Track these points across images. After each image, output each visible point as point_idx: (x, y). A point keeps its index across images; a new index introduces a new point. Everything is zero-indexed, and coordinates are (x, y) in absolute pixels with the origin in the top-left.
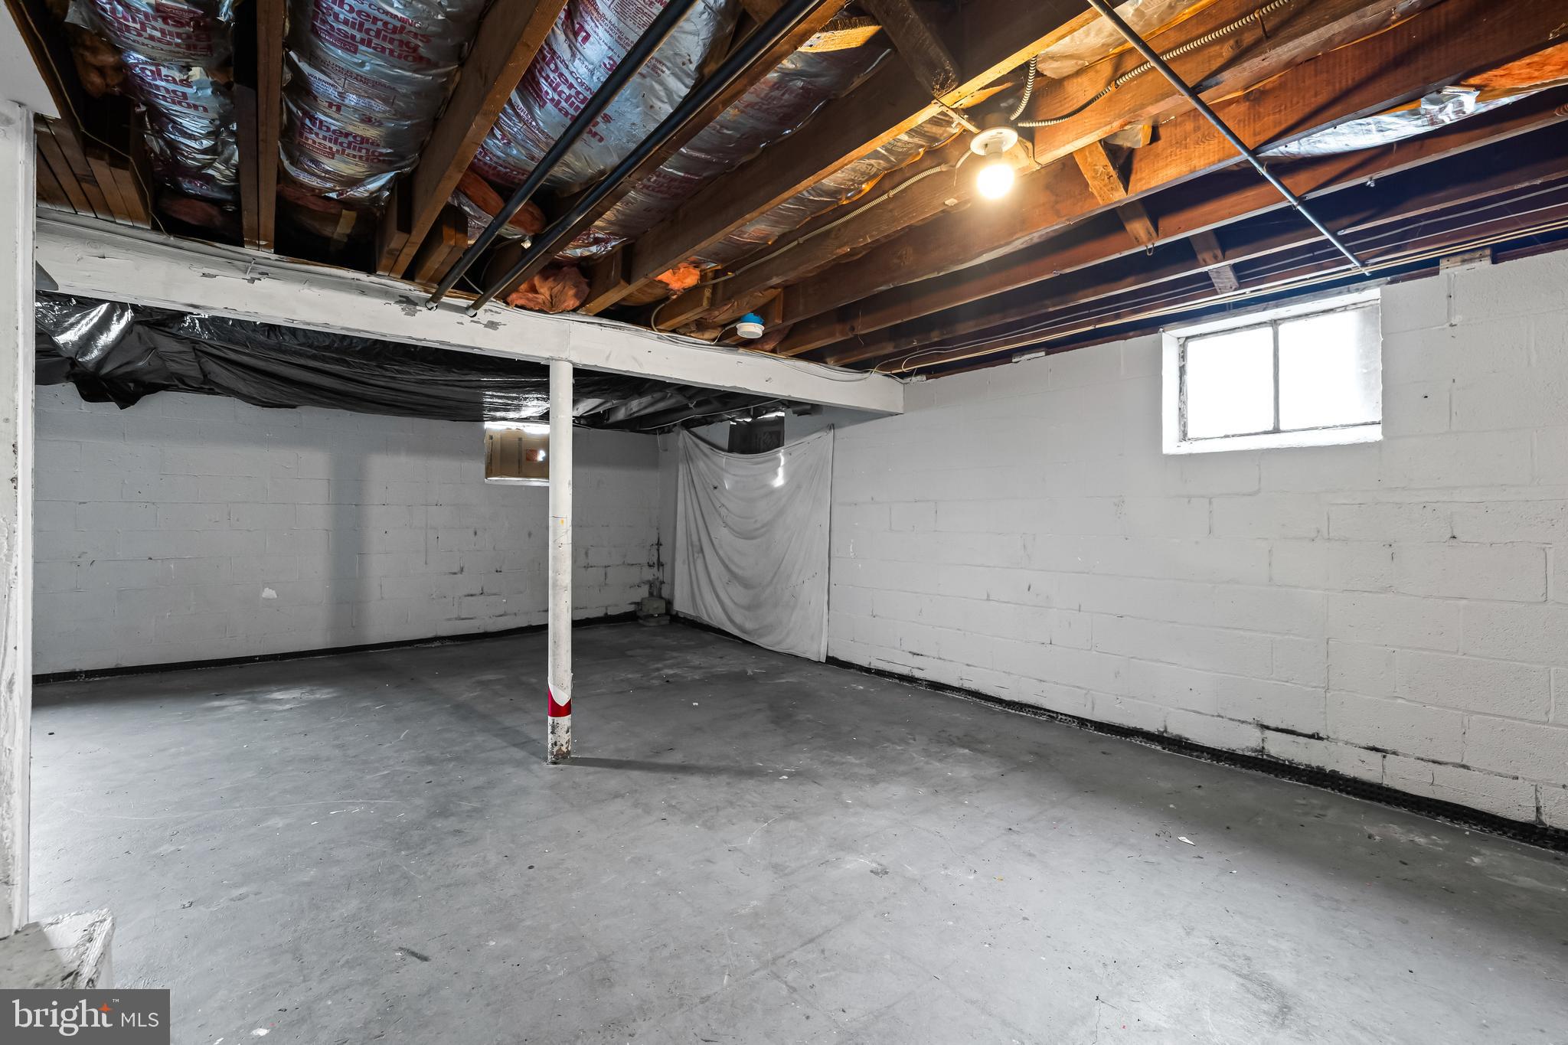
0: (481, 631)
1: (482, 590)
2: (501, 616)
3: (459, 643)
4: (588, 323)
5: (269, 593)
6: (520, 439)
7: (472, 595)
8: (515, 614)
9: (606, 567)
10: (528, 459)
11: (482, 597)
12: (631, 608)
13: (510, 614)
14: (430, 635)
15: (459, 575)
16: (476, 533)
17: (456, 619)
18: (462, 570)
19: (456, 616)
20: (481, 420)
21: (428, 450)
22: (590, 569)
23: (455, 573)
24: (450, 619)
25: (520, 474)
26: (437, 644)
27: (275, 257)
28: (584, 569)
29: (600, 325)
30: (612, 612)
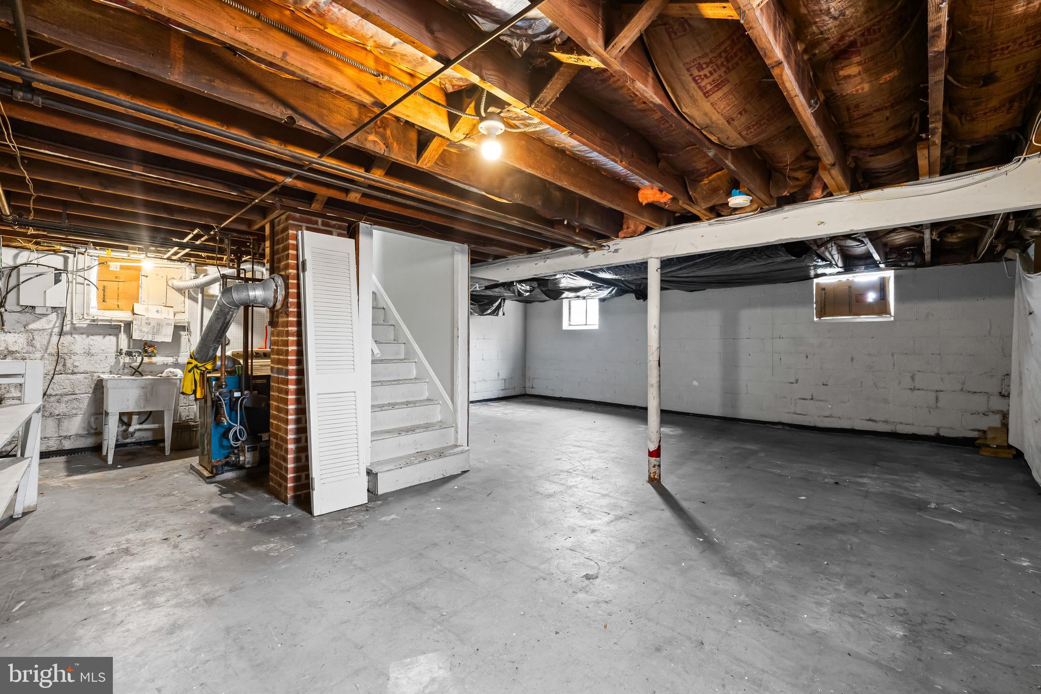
0: (812, 425)
1: (812, 396)
2: (827, 417)
3: (795, 429)
4: (662, 232)
5: (695, 383)
6: (850, 287)
7: (804, 399)
8: (840, 418)
9: (937, 391)
10: (857, 301)
11: (811, 401)
12: (975, 434)
13: (836, 417)
14: (776, 420)
15: (795, 385)
16: (807, 357)
17: (793, 413)
18: (797, 381)
19: (793, 411)
20: (809, 278)
21: (773, 303)
22: (916, 392)
23: (792, 383)
24: (789, 413)
25: (850, 313)
26: (779, 427)
27: (550, 251)
28: (909, 392)
29: (670, 230)
30: (943, 433)
